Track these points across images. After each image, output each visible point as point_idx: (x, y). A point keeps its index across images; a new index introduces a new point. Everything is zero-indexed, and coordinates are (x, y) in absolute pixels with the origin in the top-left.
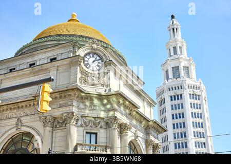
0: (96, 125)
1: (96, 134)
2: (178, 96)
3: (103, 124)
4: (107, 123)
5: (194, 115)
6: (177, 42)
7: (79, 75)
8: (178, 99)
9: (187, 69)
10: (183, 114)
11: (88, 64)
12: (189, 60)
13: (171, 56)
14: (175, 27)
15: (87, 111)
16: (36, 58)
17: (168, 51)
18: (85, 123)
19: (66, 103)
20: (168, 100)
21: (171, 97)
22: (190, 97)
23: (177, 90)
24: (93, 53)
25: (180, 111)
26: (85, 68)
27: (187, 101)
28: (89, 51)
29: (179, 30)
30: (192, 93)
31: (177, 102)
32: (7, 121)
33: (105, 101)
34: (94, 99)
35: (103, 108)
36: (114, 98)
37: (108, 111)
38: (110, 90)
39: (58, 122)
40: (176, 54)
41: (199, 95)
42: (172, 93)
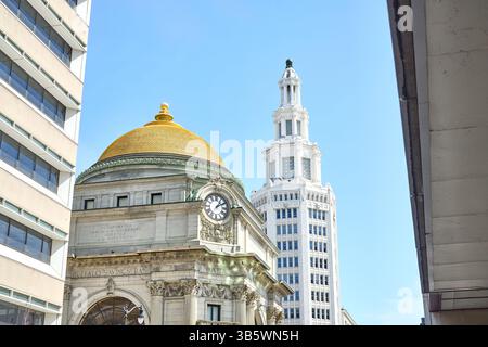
0: (219, 295)
1: (219, 306)
2: (289, 211)
3: (228, 293)
4: (233, 293)
5: (314, 246)
6: (295, 113)
7: (200, 227)
8: (290, 216)
9: (307, 162)
10: (296, 243)
11: (209, 210)
12: (312, 147)
13: (280, 136)
14: (293, 83)
15: (210, 277)
16: (128, 189)
17: (276, 127)
18: (207, 292)
19: (184, 265)
20: (271, 216)
21: (278, 211)
22: (310, 214)
23: (289, 201)
24: (216, 194)
25: (292, 237)
26: (206, 217)
27: (305, 221)
28: (211, 192)
29: (298, 90)
30: (313, 207)
31: (287, 221)
32: (90, 280)
33: (232, 263)
34: (220, 260)
35: (228, 272)
36: (245, 261)
37: (235, 276)
38: (238, 248)
39: (172, 290)
40: (291, 134)
41: (324, 212)
42: (280, 205)
